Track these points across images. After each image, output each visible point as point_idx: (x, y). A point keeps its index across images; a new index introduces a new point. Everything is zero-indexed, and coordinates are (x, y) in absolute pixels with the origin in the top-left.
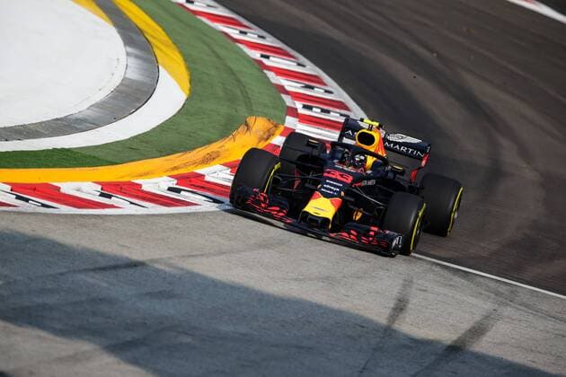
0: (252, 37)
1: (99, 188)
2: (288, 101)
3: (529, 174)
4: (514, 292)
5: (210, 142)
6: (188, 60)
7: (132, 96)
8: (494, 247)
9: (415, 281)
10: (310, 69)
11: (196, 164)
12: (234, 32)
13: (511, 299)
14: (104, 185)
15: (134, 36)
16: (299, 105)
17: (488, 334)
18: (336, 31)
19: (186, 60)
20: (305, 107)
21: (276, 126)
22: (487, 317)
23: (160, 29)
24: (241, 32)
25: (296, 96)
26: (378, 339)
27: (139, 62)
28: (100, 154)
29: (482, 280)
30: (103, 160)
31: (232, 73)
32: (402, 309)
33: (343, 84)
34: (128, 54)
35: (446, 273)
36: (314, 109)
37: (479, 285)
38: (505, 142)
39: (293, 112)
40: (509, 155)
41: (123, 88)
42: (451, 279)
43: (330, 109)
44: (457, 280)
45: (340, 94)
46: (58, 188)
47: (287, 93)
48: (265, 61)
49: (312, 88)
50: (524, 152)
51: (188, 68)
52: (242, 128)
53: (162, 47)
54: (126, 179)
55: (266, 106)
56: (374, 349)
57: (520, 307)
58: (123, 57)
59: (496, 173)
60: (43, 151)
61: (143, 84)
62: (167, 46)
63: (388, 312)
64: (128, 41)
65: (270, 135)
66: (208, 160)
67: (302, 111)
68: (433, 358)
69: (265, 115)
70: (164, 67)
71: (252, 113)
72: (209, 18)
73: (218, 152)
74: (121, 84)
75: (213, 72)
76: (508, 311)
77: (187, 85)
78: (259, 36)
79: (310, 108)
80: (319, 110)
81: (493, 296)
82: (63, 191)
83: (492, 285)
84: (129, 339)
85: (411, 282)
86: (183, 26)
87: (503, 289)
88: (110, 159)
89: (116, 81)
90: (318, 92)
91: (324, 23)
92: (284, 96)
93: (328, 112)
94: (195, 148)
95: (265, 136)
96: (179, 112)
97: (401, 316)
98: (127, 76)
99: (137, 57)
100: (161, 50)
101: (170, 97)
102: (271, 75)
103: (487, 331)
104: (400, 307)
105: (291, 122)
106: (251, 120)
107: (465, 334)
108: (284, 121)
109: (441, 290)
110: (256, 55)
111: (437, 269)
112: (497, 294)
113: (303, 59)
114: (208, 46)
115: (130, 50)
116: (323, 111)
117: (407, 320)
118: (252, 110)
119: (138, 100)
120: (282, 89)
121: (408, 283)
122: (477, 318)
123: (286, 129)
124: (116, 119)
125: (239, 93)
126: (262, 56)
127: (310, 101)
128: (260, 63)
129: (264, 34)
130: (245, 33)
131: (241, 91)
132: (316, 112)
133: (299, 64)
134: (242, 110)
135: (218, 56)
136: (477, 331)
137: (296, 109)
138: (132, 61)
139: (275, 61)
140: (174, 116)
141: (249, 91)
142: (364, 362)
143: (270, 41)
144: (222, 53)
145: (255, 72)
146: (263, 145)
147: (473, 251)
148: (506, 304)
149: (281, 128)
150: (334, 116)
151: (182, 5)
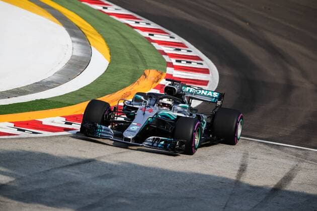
0: (143, 24)
1: (64, 119)
2: (167, 59)
3: (308, 86)
4: (307, 153)
5: (124, 87)
7: (78, 65)
8: (293, 129)
9: (249, 153)
10: (178, 39)
12: (132, 23)
13: (305, 158)
14: (67, 118)
15: (75, 31)
16: (173, 61)
17: (294, 179)
18: (191, 16)
19: (106, 42)
20: (177, 61)
21: (162, 74)
22: (293, 170)
23: (90, 26)
24: (136, 22)
25: (172, 56)
26: (232, 189)
27: (79, 45)
28: (63, 100)
29: (287, 149)
30: (65, 104)
31: (132, 45)
32: (244, 170)
33: (197, 46)
34: (73, 42)
35: (266, 147)
36: (182, 62)
37: (286, 152)
38: (292, 69)
39: (170, 65)
40: (296, 76)
41: (72, 61)
42: (270, 151)
43: (191, 61)
44: (273, 150)
45: (196, 52)
46: (41, 122)
47: (166, 54)
48: (151, 37)
49: (180, 50)
50: (304, 74)
51: (108, 46)
52: (143, 77)
53: (93, 36)
54: (79, 113)
55: (154, 63)
56: (231, 195)
57: (311, 162)
58: (70, 43)
59: (289, 87)
60: (30, 102)
61: (83, 58)
62: (95, 35)
63: (236, 172)
64: (72, 34)
65: (159, 79)
66: (124, 97)
67: (175, 63)
68: (264, 196)
69: (154, 68)
70: (94, 47)
71: (147, 67)
72: (116, 16)
73: (130, 92)
74: (71, 59)
75: (122, 46)
76: (304, 165)
77: (109, 56)
78: (147, 24)
79: (180, 61)
80: (185, 62)
81: (295, 157)
82: (44, 123)
83: (293, 151)
84: (90, 203)
85: (248, 154)
86: (102, 23)
87: (300, 153)
88: (69, 102)
89: (67, 59)
90: (183, 52)
91: (183, 13)
92: (164, 56)
93: (190, 63)
94: (116, 92)
95: (156, 80)
96: (105, 72)
97: (243, 174)
98: (74, 54)
99: (78, 43)
100: (92, 38)
101: (99, 63)
102: (155, 45)
103: (294, 177)
104: (243, 169)
105: (170, 70)
106: (147, 72)
107: (281, 181)
108: (166, 70)
109: (265, 157)
110: (146, 34)
111: (262, 145)
112: (297, 155)
113: (173, 34)
114: (117, 31)
115: (74, 39)
116: (187, 62)
117: (248, 176)
118: (147, 66)
119: (81, 67)
120: (163, 53)
121: (246, 155)
122: (287, 170)
123: (167, 74)
124: (70, 79)
125: (138, 57)
126: (150, 35)
127: (179, 58)
128: (149, 39)
129: (150, 22)
130: (138, 23)
131: (140, 56)
132: (183, 64)
133: (171, 37)
134: (141, 67)
135: (124, 37)
136: (288, 178)
137: (172, 63)
138: (76, 46)
139: (157, 37)
140: (103, 74)
141: (144, 56)
142: (225, 203)
143: (153, 26)
145: (146, 44)
146: (155, 85)
147: (281, 133)
148: (303, 161)
149: (165, 75)
150: (194, 64)
151: (101, 11)
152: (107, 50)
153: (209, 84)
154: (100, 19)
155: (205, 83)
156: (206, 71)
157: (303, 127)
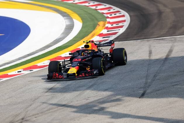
0: (92, 4)
3: (168, 10)
4: (175, 39)
5: (91, 32)
7: (69, 28)
8: (167, 30)
10: (108, 6)
11: (90, 38)
12: (87, 4)
13: (175, 40)
15: (64, 14)
16: (109, 15)
17: (173, 51)
19: (79, 15)
20: (110, 15)
21: (105, 22)
22: (172, 47)
23: (70, 10)
24: (89, 4)
25: (107, 13)
26: (148, 62)
27: (68, 20)
28: (67, 45)
29: (167, 39)
31: (90, 14)
32: (151, 53)
33: (117, 7)
36: (112, 15)
37: (167, 40)
38: (159, 5)
39: (108, 17)
40: (162, 8)
41: (67, 27)
42: (160, 42)
44: (161, 41)
45: (117, 9)
46: (61, 56)
47: (105, 14)
48: (96, 8)
49: (110, 10)
50: (165, 6)
51: (80, 17)
52: (98, 26)
53: (72, 14)
54: (76, 48)
55: (101, 18)
56: (148, 65)
57: (178, 42)
58: (64, 20)
59: (160, 13)
60: (54, 49)
61: (71, 24)
63: (148, 55)
64: (64, 16)
65: (104, 25)
66: (93, 36)
68: (163, 61)
69: (102, 21)
70: (74, 18)
71: (99, 21)
72: (80, 3)
73: (94, 33)
74: (66, 26)
75: (86, 15)
76: (176, 44)
77: (81, 21)
79: (111, 15)
80: (114, 15)
81: (171, 42)
83: (170, 39)
86: (75, 8)
87: (173, 39)
88: (70, 45)
89: (64, 27)
90: (112, 11)
94: (89, 35)
96: (82, 28)
97: (151, 54)
98: (67, 24)
99: (67, 19)
101: (78, 25)
102: (99, 11)
104: (150, 53)
105: (108, 20)
106: (99, 23)
107: (168, 53)
108: (106, 20)
109: (158, 45)
110: (94, 7)
111: (156, 40)
112: (172, 41)
113: (105, 4)
114: (81, 9)
115: (65, 18)
116: (115, 14)
117: (153, 55)
119: (71, 29)
120: (103, 13)
121: (150, 46)
122: (169, 48)
124: (68, 35)
127: (111, 13)
128: (96, 9)
129: (94, 2)
131: (94, 17)
132: (113, 15)
133: (105, 6)
134: (96, 22)
136: (170, 51)
138: (66, 20)
139: (99, 7)
141: (96, 17)
142: (147, 69)
143: (96, 3)
144: (86, 10)
145: (95, 12)
146: (104, 27)
147: (162, 33)
148: (175, 42)
149: (107, 22)
150: (118, 14)
151: (72, 3)
152: (80, 19)
153: (126, 21)
154: (73, 6)
155: (124, 21)
156: (123, 16)
157: (171, 28)
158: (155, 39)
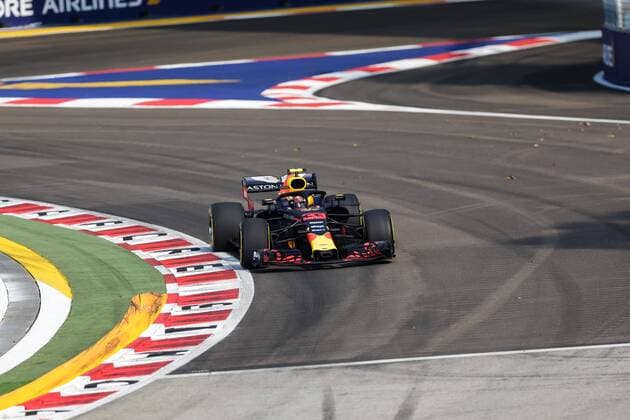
0: (110, 225)
1: (22, 408)
2: (163, 270)
4: (425, 366)
5: (106, 332)
6: (61, 267)
7: (22, 317)
9: (333, 388)
10: (172, 234)
11: (101, 356)
12: (92, 227)
13: (424, 373)
14: (27, 405)
15: (4, 262)
16: (173, 271)
18: (183, 193)
19: (58, 268)
20: (179, 270)
21: (160, 297)
22: (409, 397)
23: (25, 248)
24: (98, 225)
25: (168, 263)
27: (17, 284)
28: (12, 378)
29: (392, 366)
30: (16, 383)
31: (102, 263)
34: (4, 281)
35: (357, 372)
36: (188, 269)
37: (392, 371)
39: (170, 278)
41: (12, 312)
42: (364, 376)
43: (202, 264)
44: (369, 374)
47: (159, 263)
48: (129, 242)
49: (179, 251)
51: (64, 274)
52: (131, 309)
53: (33, 263)
54: (45, 392)
55: (144, 282)
57: (435, 378)
61: (28, 302)
62: (36, 261)
65: (158, 306)
66: (111, 348)
67: (178, 275)
69: (146, 290)
70: (42, 280)
71: (134, 292)
72: (65, 223)
73: (117, 339)
74: (8, 309)
75: (87, 269)
76: (425, 386)
77: (69, 289)
78: (116, 223)
79: (184, 270)
80: (193, 269)
81: (407, 376)
83: (403, 367)
85: (330, 390)
86: (44, 240)
87: (414, 368)
88: (23, 379)
90: (185, 254)
91: (169, 190)
92: (158, 268)
93: (202, 267)
94: (95, 342)
95: (154, 309)
96: (69, 316)
98: (12, 300)
99: (13, 280)
100: (33, 266)
101: (56, 305)
102: (140, 253)
104: (329, 417)
105: (172, 288)
106: (136, 299)
108: (165, 290)
110: (118, 240)
111: (349, 370)
112: (411, 373)
113: (162, 229)
114: (72, 246)
115: (5, 276)
116: (197, 268)
118: (133, 290)
119: (29, 318)
120: (154, 262)
121: (328, 393)
122: (401, 401)
123: (169, 295)
124: (15, 342)
125: (117, 280)
126: (125, 239)
127: (181, 264)
128: (126, 246)
129: (120, 219)
130: (102, 224)
131: (118, 277)
132: (191, 272)
133: (160, 235)
134: (126, 294)
135: (85, 253)
136: (405, 413)
137: (173, 275)
138: (11, 286)
139: (139, 239)
140: (67, 320)
141: (125, 274)
143: (127, 223)
144: (86, 248)
145: (124, 255)
146: (155, 317)
147: (376, 343)
148: (422, 380)
149: (165, 297)
150: (208, 269)
151: (36, 219)
152: (63, 281)
153: (240, 294)
154: (40, 234)
155: (233, 294)
156: (229, 274)
158: (347, 367)
